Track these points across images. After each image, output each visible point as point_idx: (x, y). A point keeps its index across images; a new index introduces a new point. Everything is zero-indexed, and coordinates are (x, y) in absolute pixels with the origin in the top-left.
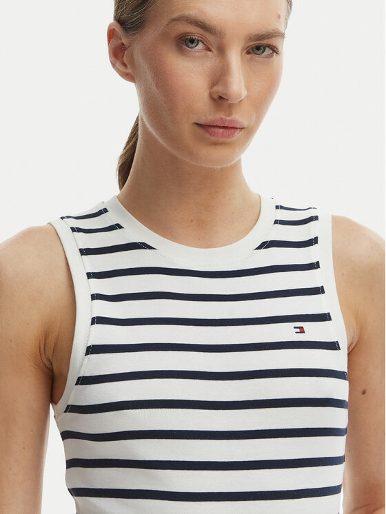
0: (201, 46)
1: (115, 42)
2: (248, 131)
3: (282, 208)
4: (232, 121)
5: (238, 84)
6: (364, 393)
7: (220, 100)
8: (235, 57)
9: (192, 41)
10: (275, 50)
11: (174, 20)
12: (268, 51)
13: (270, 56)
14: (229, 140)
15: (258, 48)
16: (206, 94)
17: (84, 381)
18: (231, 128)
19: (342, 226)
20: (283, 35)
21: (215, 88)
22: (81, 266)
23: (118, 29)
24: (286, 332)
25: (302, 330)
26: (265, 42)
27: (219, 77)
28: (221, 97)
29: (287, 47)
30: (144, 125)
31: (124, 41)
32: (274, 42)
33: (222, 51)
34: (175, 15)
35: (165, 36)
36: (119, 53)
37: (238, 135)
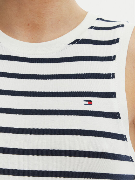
3: (102, 19)
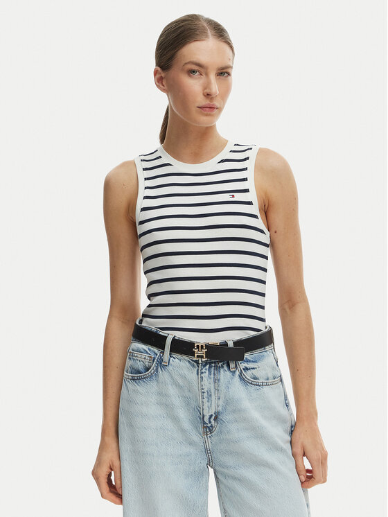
0: (198, 73)
1: (158, 76)
2: (220, 109)
4: (213, 105)
5: (215, 88)
6: (276, 232)
7: (208, 95)
8: (212, 77)
9: (194, 72)
10: (229, 74)
11: (186, 64)
12: (226, 75)
13: (227, 76)
14: (212, 113)
15: (222, 73)
16: (202, 94)
17: (141, 223)
18: (212, 108)
19: (263, 153)
20: (232, 67)
21: (205, 91)
22: (142, 175)
23: (159, 69)
24: (226, 197)
25: (233, 196)
26: (225, 70)
27: (207, 86)
28: (208, 94)
29: (234, 72)
30: (171, 108)
31: (163, 75)
32: (229, 70)
33: (207, 74)
34: (187, 61)
35: (183, 70)
36: (160, 81)
37: (216, 111)
